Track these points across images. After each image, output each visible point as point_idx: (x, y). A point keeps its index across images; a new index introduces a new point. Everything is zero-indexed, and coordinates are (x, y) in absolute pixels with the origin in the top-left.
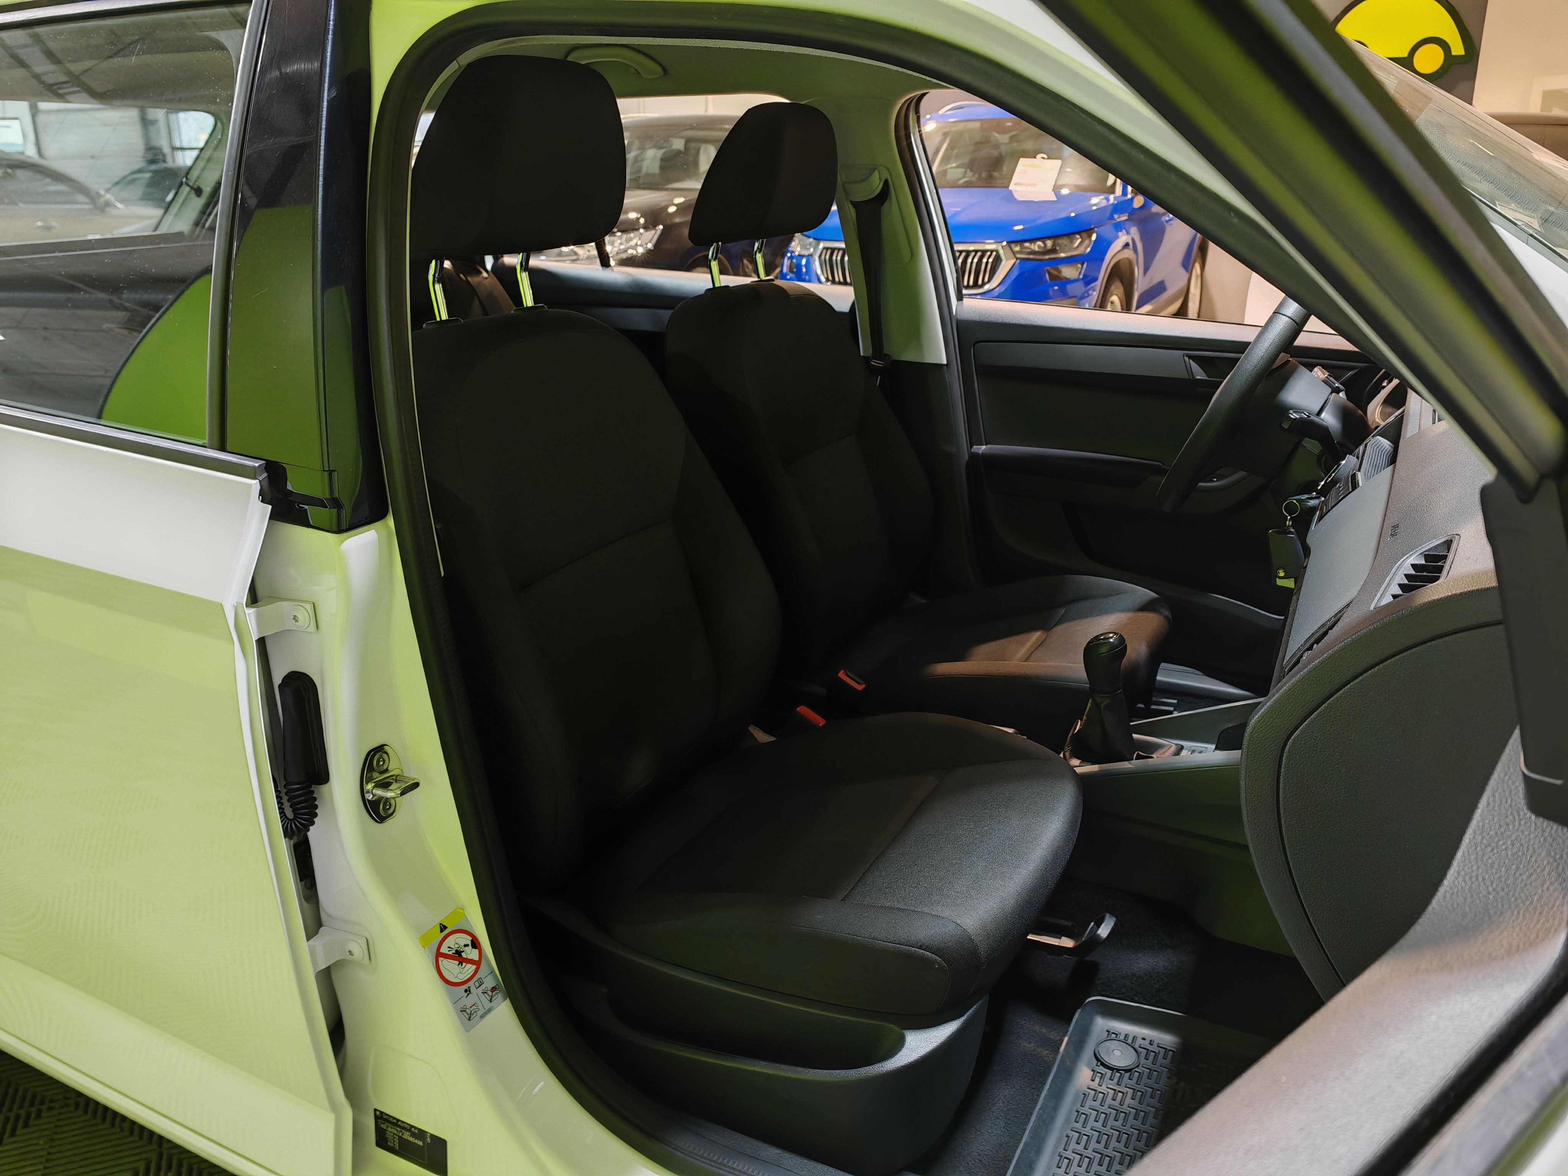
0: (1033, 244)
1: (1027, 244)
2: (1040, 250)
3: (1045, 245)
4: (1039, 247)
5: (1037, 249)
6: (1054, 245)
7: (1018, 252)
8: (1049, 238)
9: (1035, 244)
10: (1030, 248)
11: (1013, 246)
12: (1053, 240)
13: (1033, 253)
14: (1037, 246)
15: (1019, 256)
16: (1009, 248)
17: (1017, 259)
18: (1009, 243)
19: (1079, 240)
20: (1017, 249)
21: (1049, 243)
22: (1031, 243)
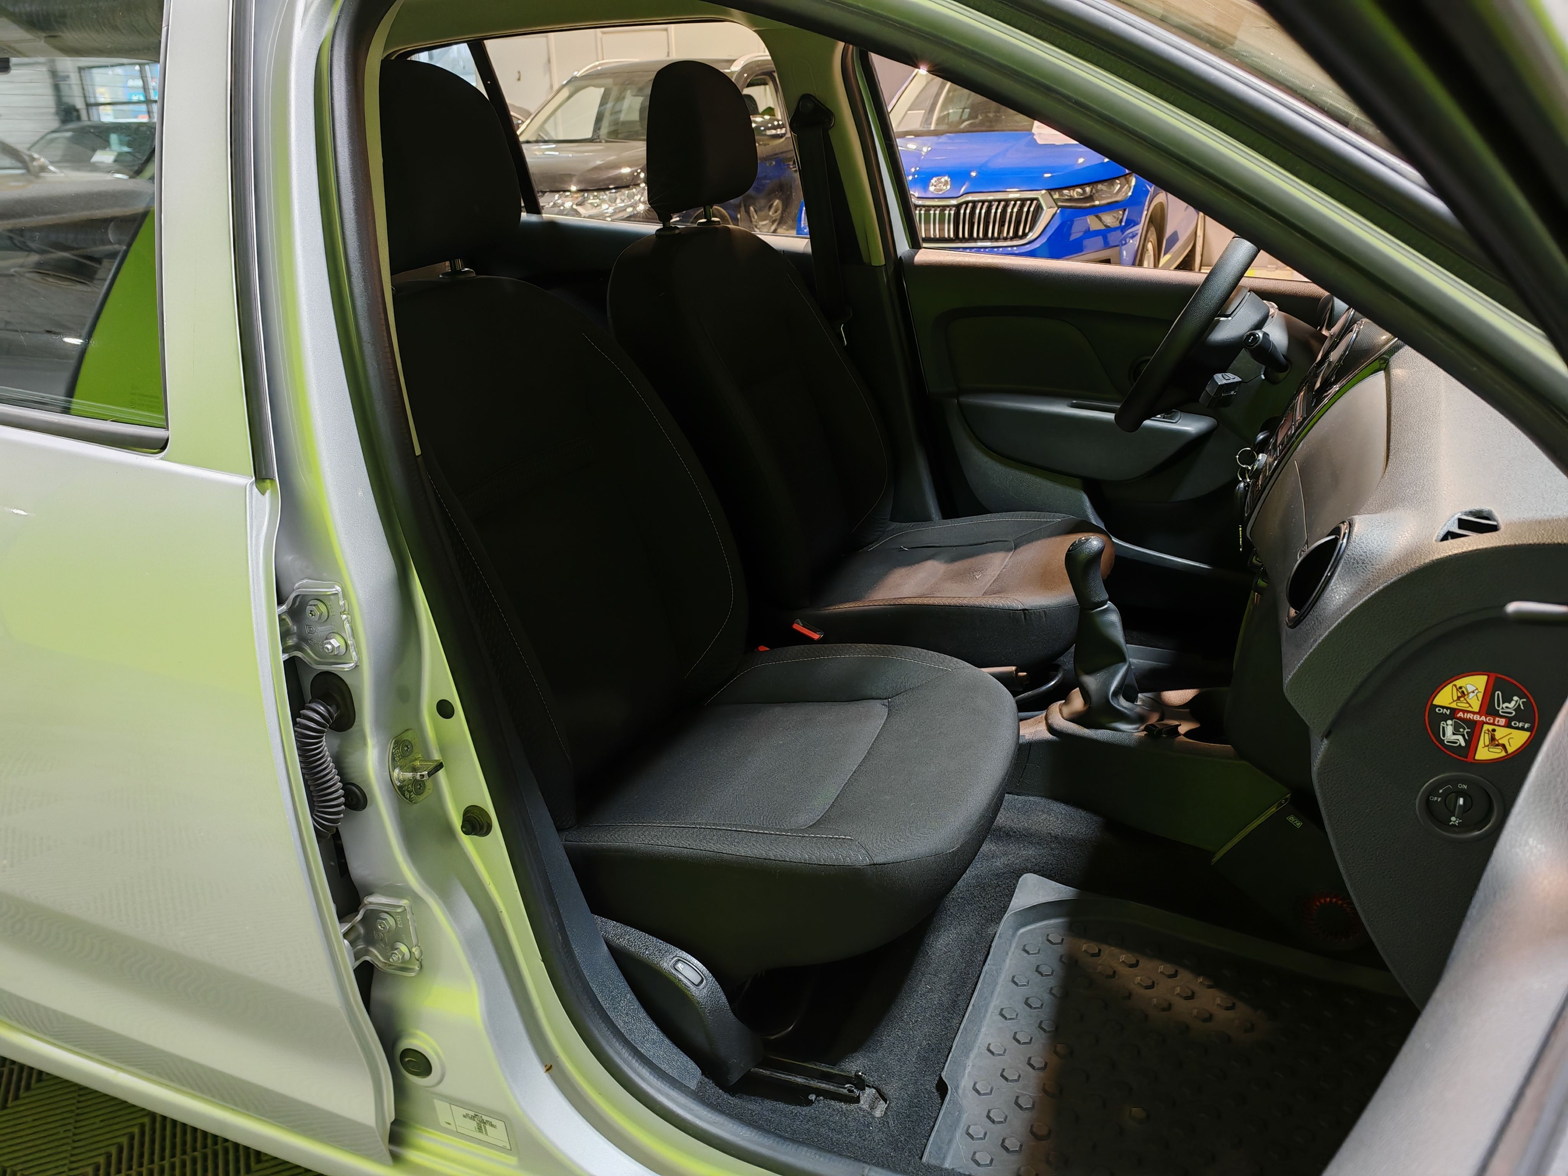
0: (1072, 191)
1: (1066, 192)
2: (1079, 197)
3: (1084, 191)
4: (1077, 192)
5: (1076, 196)
6: (1091, 191)
7: (1057, 199)
8: (1088, 184)
9: (1074, 190)
10: (1071, 196)
11: (1052, 193)
12: (1091, 187)
13: (1071, 200)
14: (1076, 193)
15: (1060, 204)
16: (1049, 195)
17: (1059, 207)
18: (1050, 190)
19: (1119, 186)
20: (1056, 196)
21: (1088, 189)
22: (1069, 191)
